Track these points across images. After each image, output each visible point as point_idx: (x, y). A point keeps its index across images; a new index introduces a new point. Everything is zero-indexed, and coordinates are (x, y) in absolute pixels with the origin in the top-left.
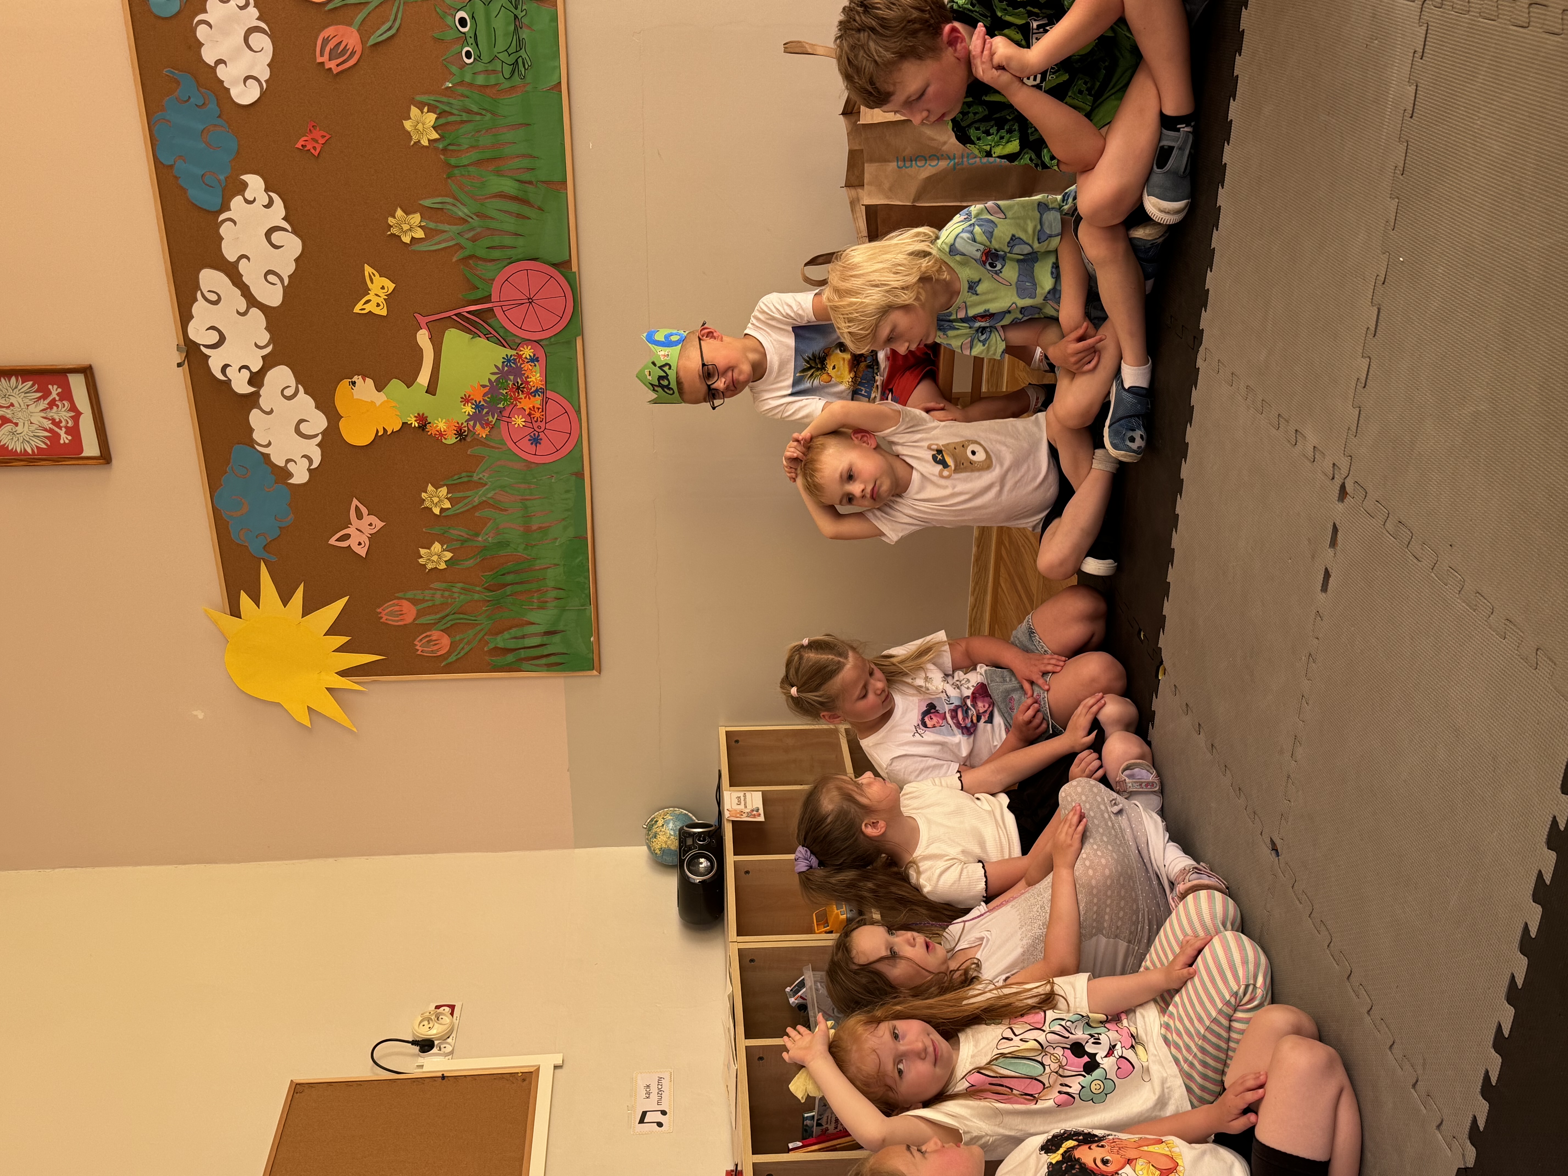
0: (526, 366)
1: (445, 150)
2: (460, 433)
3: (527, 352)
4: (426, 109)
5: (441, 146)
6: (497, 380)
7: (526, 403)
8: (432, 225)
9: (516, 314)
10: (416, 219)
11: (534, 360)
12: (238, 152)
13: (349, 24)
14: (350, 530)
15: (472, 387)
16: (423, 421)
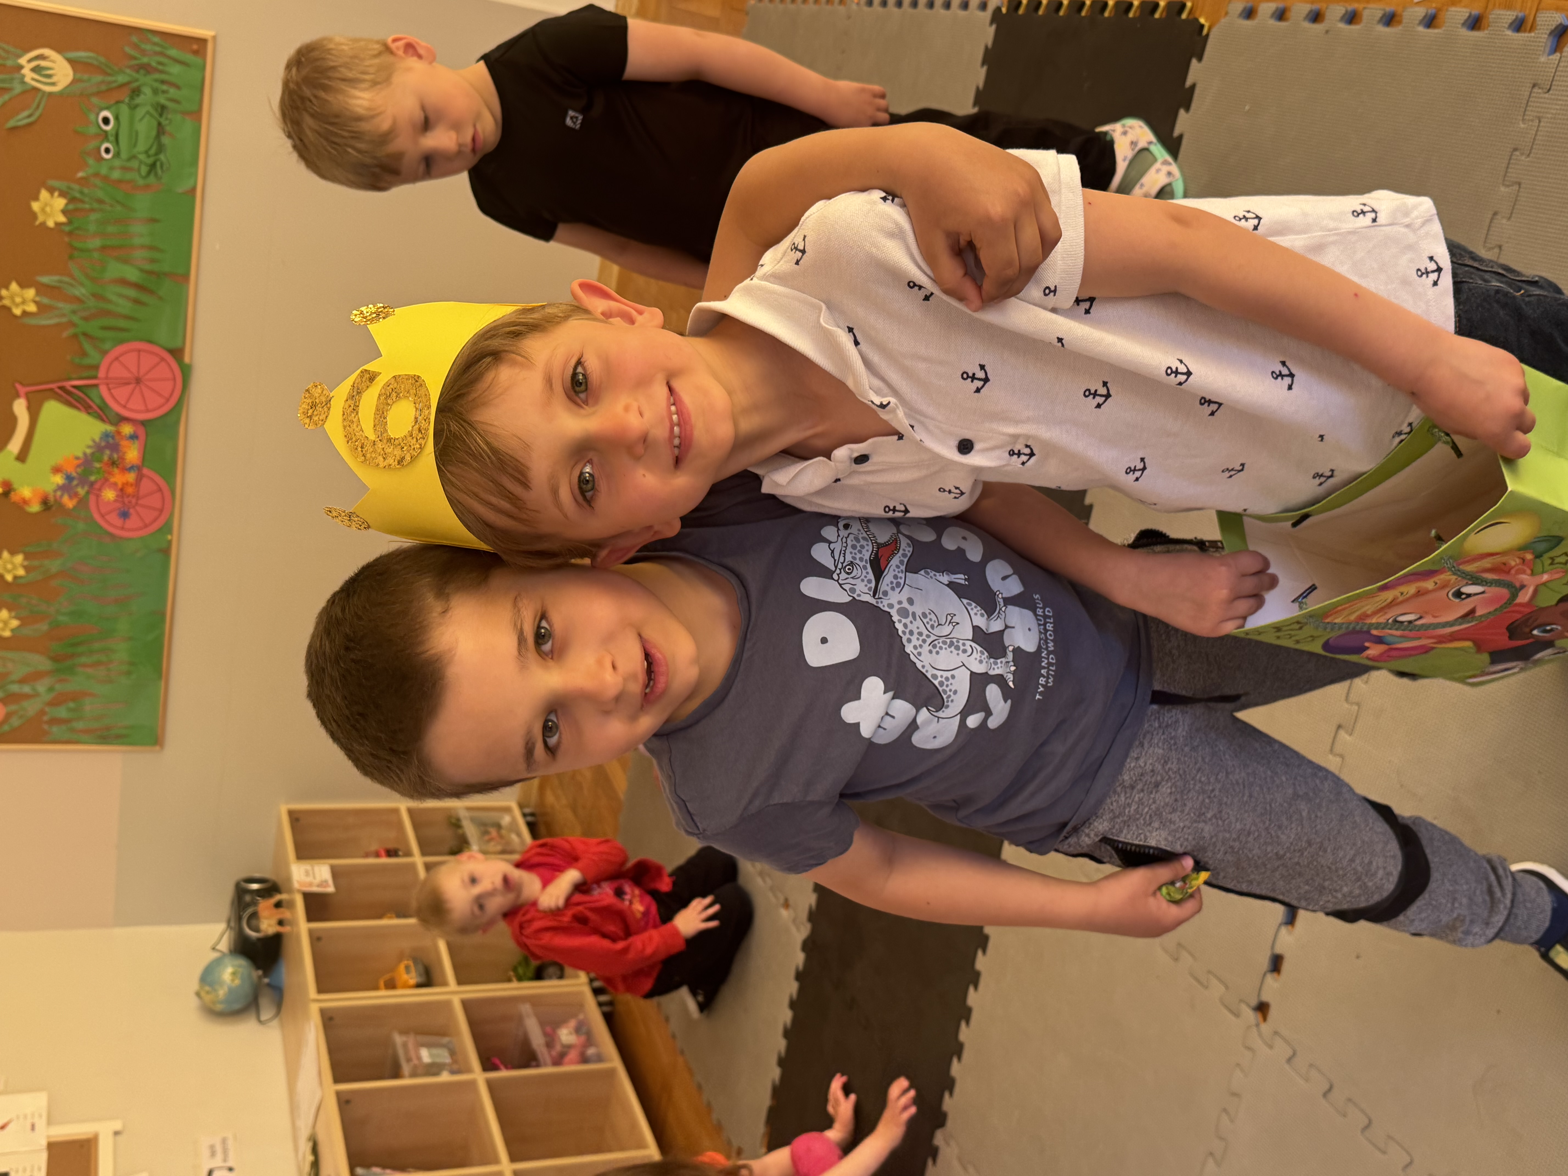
0: (124, 443)
1: (70, 234)
2: (45, 502)
3: (127, 429)
4: (56, 194)
5: (67, 229)
6: (93, 454)
7: (119, 478)
8: (45, 301)
9: (122, 393)
10: (31, 293)
11: (133, 437)
15: (65, 458)
16: (8, 489)
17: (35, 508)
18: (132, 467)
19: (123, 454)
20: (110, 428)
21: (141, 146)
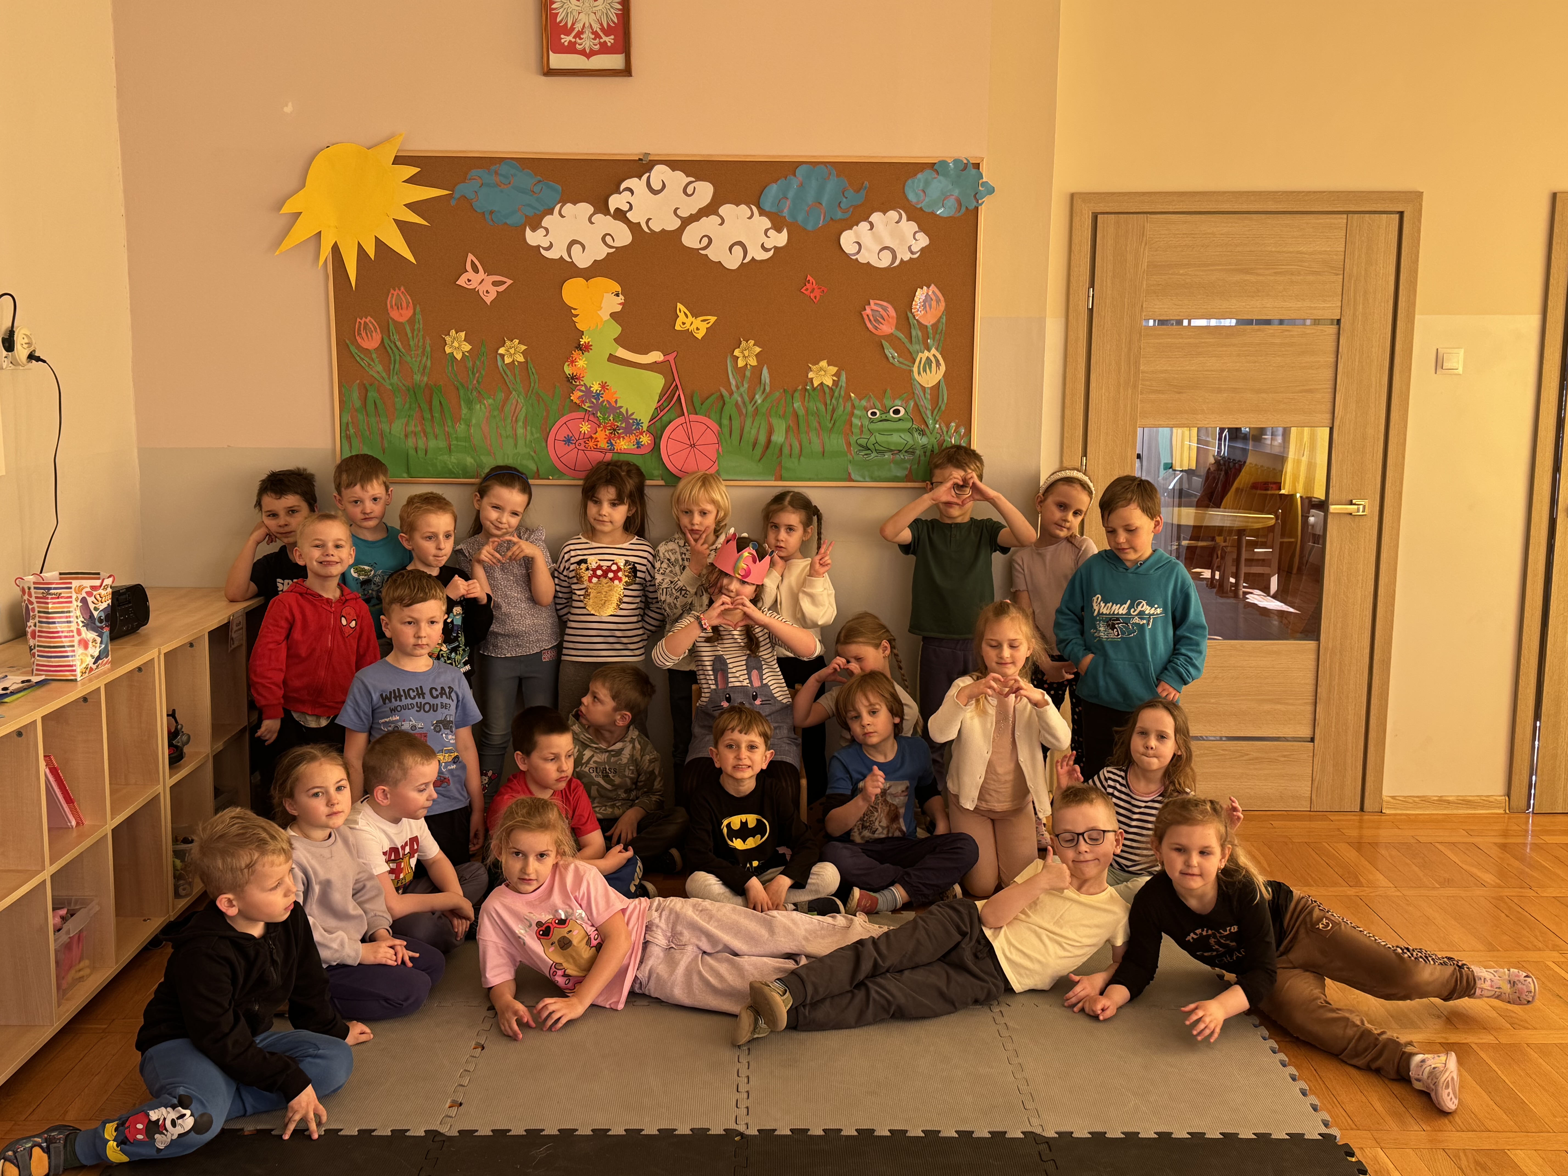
0: (633, 437)
1: (805, 389)
2: (574, 377)
3: (645, 439)
4: (835, 378)
5: (809, 387)
6: (621, 413)
7: (601, 436)
9: (681, 434)
10: (753, 362)
11: (639, 445)
12: (805, 229)
13: (897, 328)
14: (482, 274)
15: (615, 393)
16: (584, 349)
17: (568, 370)
18: (612, 444)
19: (624, 438)
20: (645, 427)
21: (880, 438)
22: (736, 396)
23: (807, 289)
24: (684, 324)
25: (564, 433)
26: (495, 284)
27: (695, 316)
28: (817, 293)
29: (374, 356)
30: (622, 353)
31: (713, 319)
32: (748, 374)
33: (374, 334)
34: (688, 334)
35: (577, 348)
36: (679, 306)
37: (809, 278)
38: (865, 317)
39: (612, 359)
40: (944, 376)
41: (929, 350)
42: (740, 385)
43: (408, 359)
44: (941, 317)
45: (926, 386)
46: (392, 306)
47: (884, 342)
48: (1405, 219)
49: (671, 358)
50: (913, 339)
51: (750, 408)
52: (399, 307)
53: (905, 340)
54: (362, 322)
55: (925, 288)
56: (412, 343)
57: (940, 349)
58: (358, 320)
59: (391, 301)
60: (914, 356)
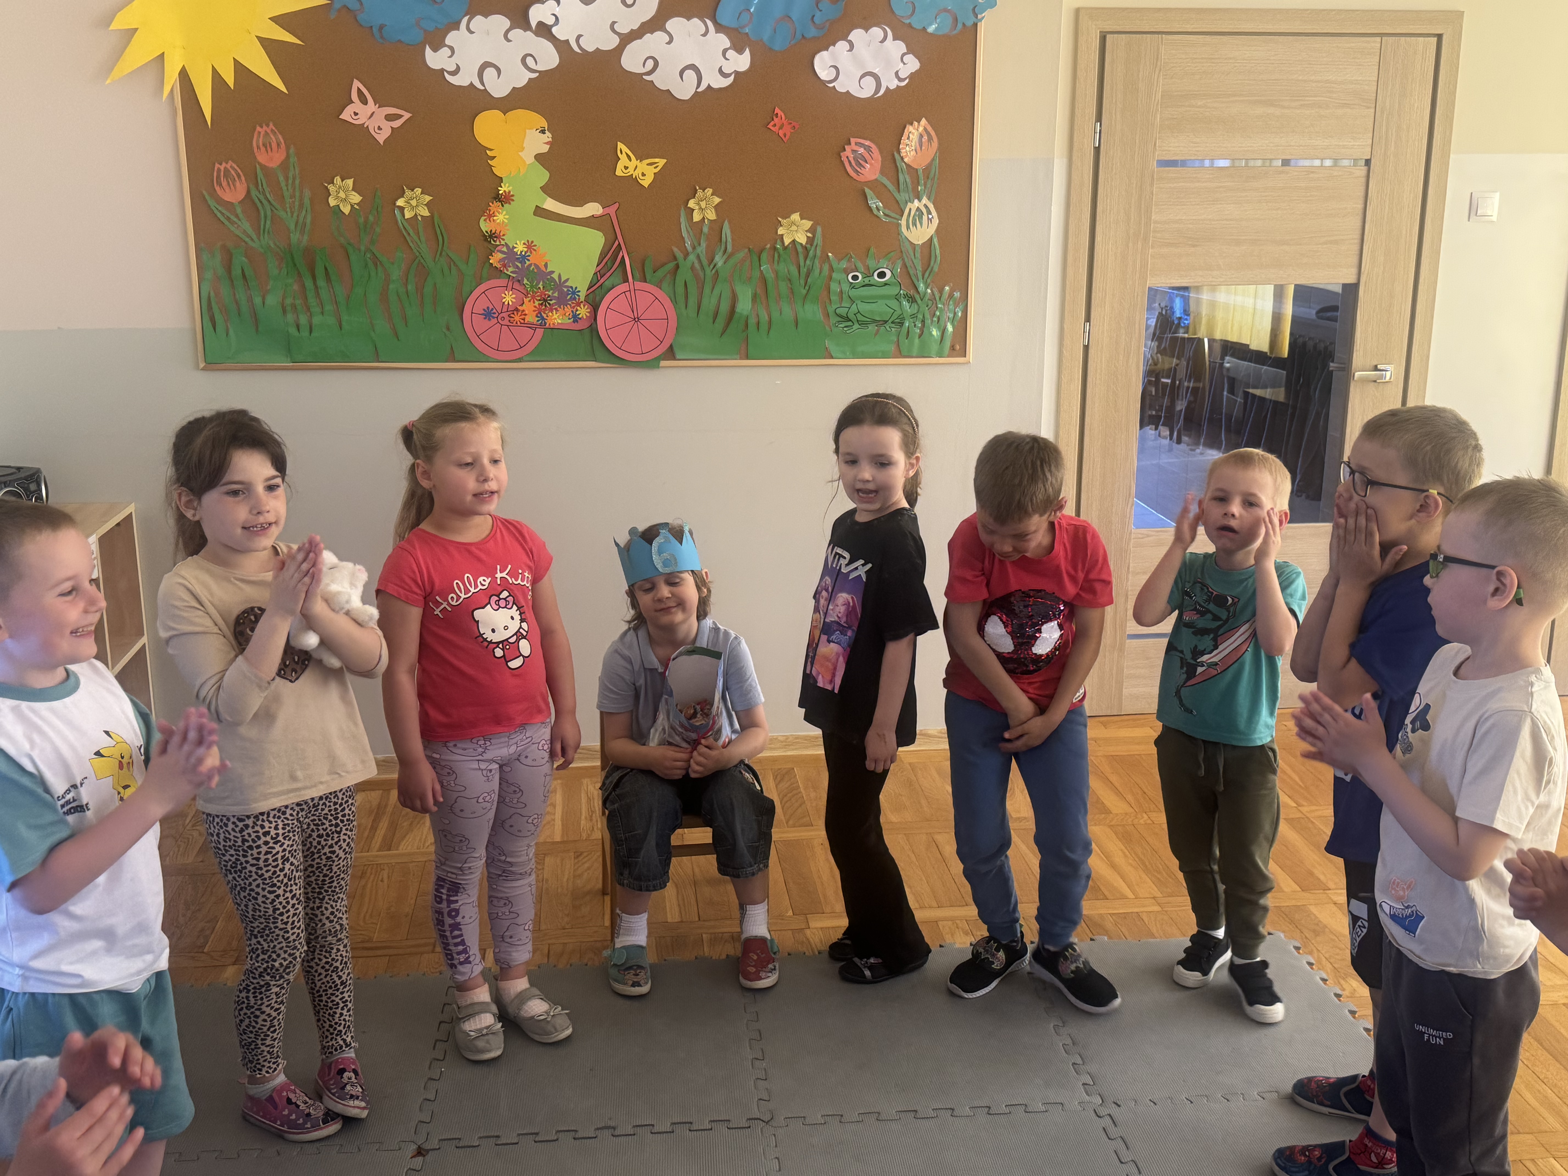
0: (568, 310)
1: (774, 248)
2: (493, 236)
3: (583, 312)
4: (809, 235)
5: (778, 245)
6: (553, 279)
7: (529, 308)
9: (622, 304)
10: (711, 215)
11: (576, 318)
12: (771, 49)
13: (882, 172)
14: (371, 106)
15: (545, 254)
16: (504, 199)
17: (485, 226)
18: (543, 319)
19: (556, 309)
20: (582, 295)
21: (864, 307)
22: (692, 257)
23: (775, 125)
24: (626, 168)
25: (482, 304)
26: (389, 118)
27: (640, 158)
28: (788, 129)
29: (239, 210)
30: (551, 205)
31: (661, 162)
32: (705, 230)
33: (238, 183)
34: (632, 181)
35: (495, 198)
36: (620, 145)
37: (777, 110)
38: (844, 159)
39: (540, 212)
40: (937, 231)
41: (920, 200)
42: (696, 244)
43: (282, 214)
44: (933, 160)
45: (916, 243)
46: (258, 147)
47: (867, 191)
48: (1444, 42)
49: (612, 210)
50: (901, 186)
51: (709, 273)
52: (267, 146)
53: (891, 187)
54: (222, 168)
55: (916, 123)
56: (286, 194)
57: (933, 198)
58: (217, 165)
59: (258, 141)
60: (902, 207)
